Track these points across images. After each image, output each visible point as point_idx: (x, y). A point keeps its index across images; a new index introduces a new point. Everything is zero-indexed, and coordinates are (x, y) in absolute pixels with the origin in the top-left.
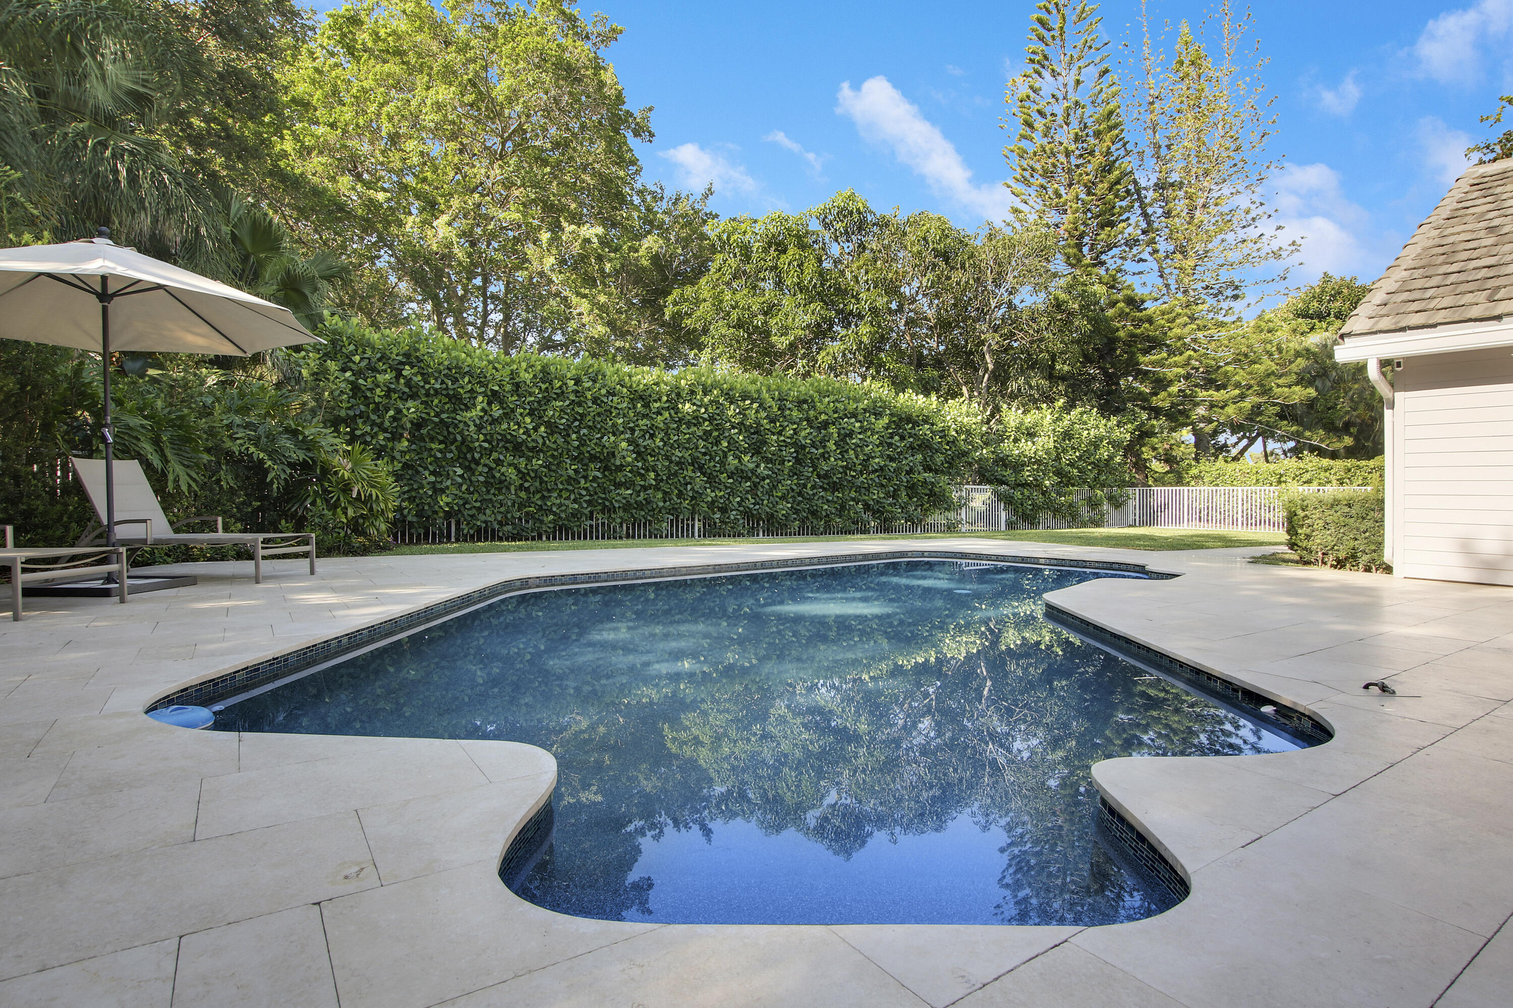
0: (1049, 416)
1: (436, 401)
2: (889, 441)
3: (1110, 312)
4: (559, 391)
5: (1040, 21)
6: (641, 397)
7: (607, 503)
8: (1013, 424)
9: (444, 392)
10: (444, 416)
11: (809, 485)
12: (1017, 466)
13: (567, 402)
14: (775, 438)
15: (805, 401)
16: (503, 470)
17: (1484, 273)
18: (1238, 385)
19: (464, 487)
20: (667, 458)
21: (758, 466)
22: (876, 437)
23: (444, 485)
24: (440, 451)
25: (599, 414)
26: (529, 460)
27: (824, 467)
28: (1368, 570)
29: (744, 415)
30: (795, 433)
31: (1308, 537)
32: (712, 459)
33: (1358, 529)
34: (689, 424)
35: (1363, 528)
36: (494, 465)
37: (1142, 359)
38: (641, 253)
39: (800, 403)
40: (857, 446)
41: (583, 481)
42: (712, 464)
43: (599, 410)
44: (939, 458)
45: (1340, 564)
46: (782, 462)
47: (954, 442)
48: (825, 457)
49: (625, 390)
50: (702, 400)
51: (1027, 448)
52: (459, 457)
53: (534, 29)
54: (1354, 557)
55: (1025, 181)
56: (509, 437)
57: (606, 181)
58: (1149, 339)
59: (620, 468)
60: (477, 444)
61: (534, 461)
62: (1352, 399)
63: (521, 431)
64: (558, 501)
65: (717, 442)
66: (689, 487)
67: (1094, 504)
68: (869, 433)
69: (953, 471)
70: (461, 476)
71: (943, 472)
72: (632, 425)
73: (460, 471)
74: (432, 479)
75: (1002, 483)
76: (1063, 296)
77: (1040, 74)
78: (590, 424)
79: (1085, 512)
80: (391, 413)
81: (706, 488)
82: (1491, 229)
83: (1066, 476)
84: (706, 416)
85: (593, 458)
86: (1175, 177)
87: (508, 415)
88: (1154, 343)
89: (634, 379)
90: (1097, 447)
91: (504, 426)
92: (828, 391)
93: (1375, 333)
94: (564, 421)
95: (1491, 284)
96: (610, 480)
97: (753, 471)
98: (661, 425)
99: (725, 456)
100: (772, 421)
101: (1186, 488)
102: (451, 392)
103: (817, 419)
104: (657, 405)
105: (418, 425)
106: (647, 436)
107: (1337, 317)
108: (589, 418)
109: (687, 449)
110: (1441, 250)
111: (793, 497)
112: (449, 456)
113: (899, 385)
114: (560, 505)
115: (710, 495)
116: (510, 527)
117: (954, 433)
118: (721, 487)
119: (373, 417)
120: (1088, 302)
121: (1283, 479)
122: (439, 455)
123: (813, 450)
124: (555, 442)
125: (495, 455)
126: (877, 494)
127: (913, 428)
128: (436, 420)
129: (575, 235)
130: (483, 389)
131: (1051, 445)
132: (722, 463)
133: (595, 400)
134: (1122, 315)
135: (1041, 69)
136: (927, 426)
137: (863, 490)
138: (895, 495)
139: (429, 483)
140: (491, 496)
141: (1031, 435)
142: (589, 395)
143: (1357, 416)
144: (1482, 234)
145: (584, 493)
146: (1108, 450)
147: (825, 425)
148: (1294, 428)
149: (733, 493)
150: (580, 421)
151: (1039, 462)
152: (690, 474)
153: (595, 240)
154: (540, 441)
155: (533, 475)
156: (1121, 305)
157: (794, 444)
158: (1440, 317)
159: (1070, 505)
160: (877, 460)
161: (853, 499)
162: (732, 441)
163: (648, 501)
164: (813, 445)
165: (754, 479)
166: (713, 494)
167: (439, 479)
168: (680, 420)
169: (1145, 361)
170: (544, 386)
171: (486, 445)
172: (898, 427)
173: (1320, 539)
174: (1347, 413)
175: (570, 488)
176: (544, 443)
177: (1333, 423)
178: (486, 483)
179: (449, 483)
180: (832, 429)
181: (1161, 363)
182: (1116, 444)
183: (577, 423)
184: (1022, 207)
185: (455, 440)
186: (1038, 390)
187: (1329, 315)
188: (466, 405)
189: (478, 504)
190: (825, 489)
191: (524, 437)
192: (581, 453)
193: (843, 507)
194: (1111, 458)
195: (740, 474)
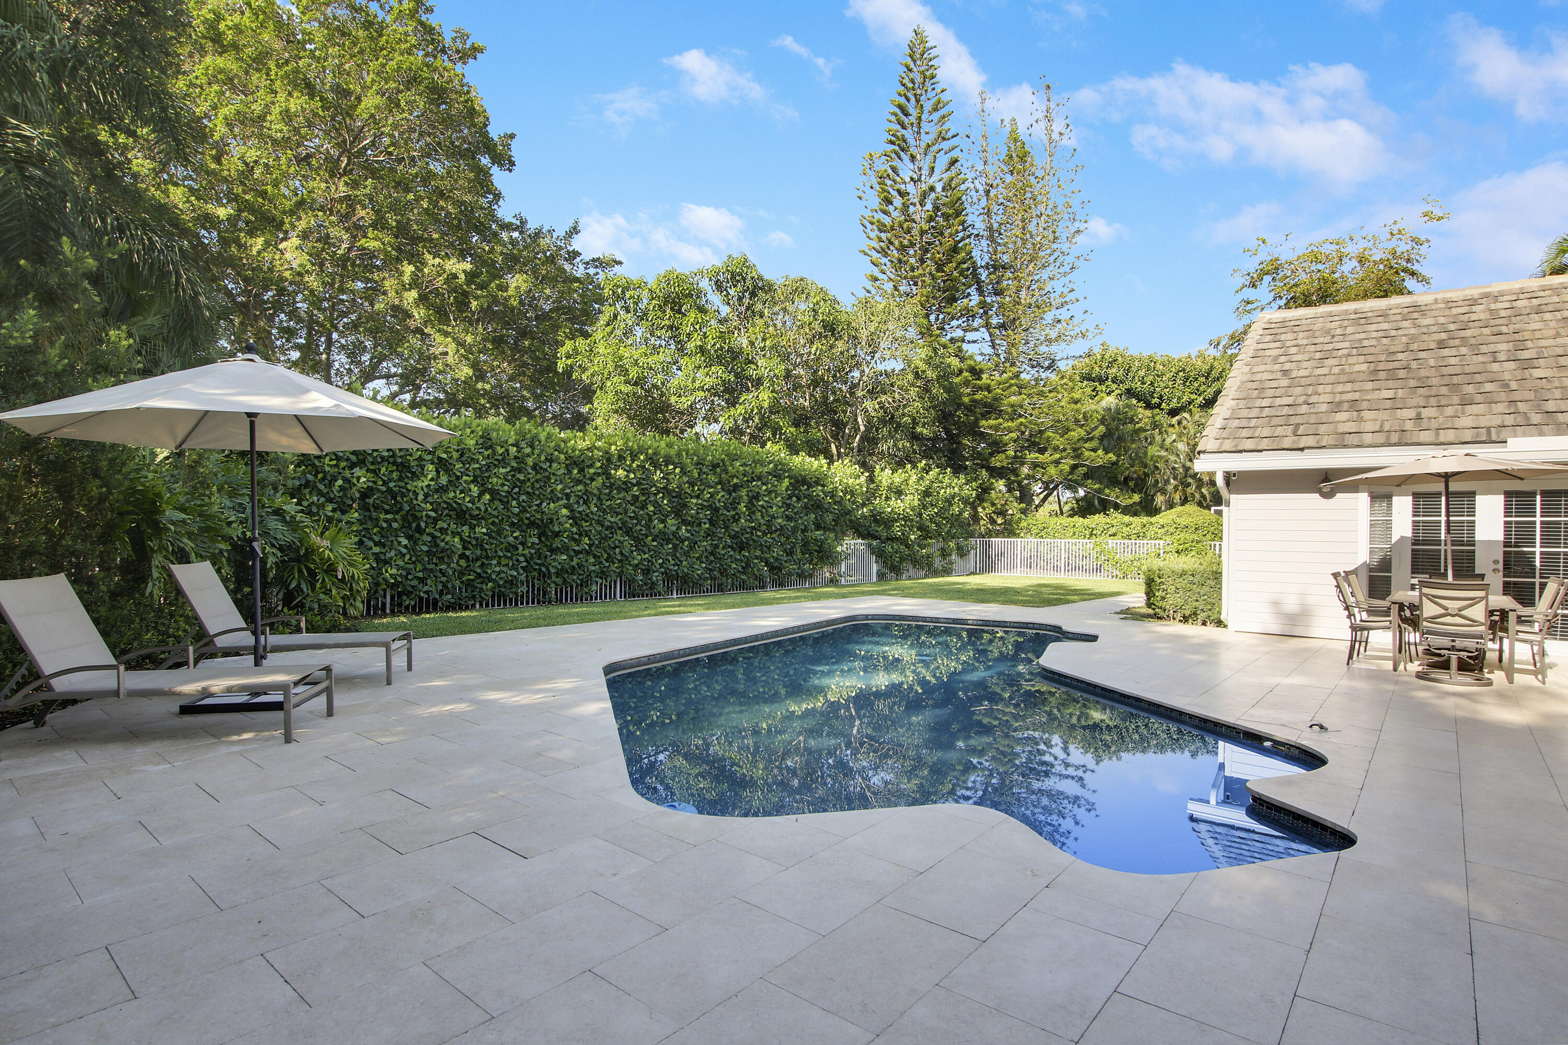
0: (915, 477)
1: (383, 470)
2: (788, 502)
3: (957, 380)
4: (500, 458)
5: (900, 107)
6: (575, 463)
7: (544, 569)
8: (885, 483)
9: (391, 460)
10: (391, 485)
11: (721, 546)
12: (888, 522)
13: (509, 469)
14: (694, 501)
15: (718, 465)
16: (448, 538)
17: (1286, 410)
18: (1056, 449)
19: (407, 557)
20: (599, 523)
21: (679, 528)
22: (779, 499)
23: (388, 555)
24: (386, 521)
25: (537, 481)
26: (472, 528)
27: (736, 528)
28: (1204, 623)
29: (668, 479)
30: (711, 497)
31: (1163, 598)
32: (639, 523)
33: (1199, 593)
34: (619, 489)
35: (1202, 592)
36: (438, 534)
37: (983, 423)
38: (510, 293)
39: (714, 466)
40: (763, 507)
41: (521, 548)
42: (639, 527)
43: (539, 476)
44: (829, 518)
45: (1185, 619)
46: (699, 525)
47: (839, 503)
48: (736, 519)
49: (562, 456)
50: (630, 466)
51: (899, 506)
52: (403, 527)
53: (403, 46)
54: (1195, 614)
55: (884, 252)
56: (455, 506)
57: (467, 210)
58: (986, 405)
59: (557, 534)
60: (424, 513)
61: (477, 530)
62: (1130, 457)
63: (468, 499)
64: (498, 569)
65: (643, 507)
66: (617, 550)
67: (944, 554)
68: (773, 495)
69: (838, 529)
70: (406, 547)
71: (829, 529)
72: (568, 491)
73: (405, 542)
74: (376, 550)
75: (875, 537)
76: (922, 366)
77: (900, 158)
78: (530, 490)
79: (938, 563)
80: (340, 482)
81: (632, 552)
82: (1285, 373)
83: (926, 530)
84: (634, 481)
85: (532, 524)
86: (1006, 258)
87: (454, 482)
88: (992, 409)
89: (569, 445)
90: (951, 505)
91: (452, 495)
92: (736, 454)
93: (1222, 452)
94: (506, 488)
95: (1294, 420)
96: (546, 546)
97: (674, 534)
98: (595, 491)
99: (650, 520)
100: (692, 484)
101: (1019, 540)
102: (399, 460)
103: (729, 482)
104: (592, 471)
105: (365, 494)
106: (581, 502)
107: (1113, 382)
108: (528, 484)
109: (617, 513)
110: (1254, 385)
111: (706, 557)
112: (395, 525)
113: (793, 449)
114: (499, 573)
115: (637, 558)
116: (450, 596)
117: (841, 494)
118: (646, 550)
119: (322, 487)
120: (945, 375)
121: (1094, 532)
122: (385, 525)
123: (725, 512)
124: (495, 509)
125: (441, 524)
126: (777, 552)
127: (808, 489)
128: (384, 489)
129: (441, 270)
130: (430, 457)
131: (916, 503)
132: (648, 526)
133: (534, 467)
134: (966, 383)
135: (902, 153)
136: (820, 488)
137: (765, 549)
138: (790, 553)
139: (373, 554)
140: (433, 566)
141: (899, 493)
142: (530, 461)
143: (1135, 472)
144: (1279, 375)
145: (522, 559)
146: (959, 506)
147: (736, 488)
148: (1097, 486)
149: (657, 555)
150: (520, 488)
151: (906, 519)
152: (619, 537)
153: (462, 276)
154: (483, 509)
155: (474, 542)
156: (966, 374)
157: (710, 507)
158: (1264, 444)
159: (928, 557)
160: (780, 521)
161: (757, 558)
162: (657, 505)
163: (580, 566)
164: (725, 508)
165: (675, 541)
166: (639, 557)
167: (384, 551)
168: (612, 485)
169: (986, 425)
170: (486, 453)
171: (433, 514)
172: (795, 488)
173: (1172, 601)
174: (1127, 469)
175: (509, 555)
176: (486, 510)
177: (1116, 477)
178: (428, 553)
179: (393, 553)
180: (743, 493)
181: (996, 428)
182: (965, 501)
183: (516, 490)
184: (881, 276)
185: (401, 509)
186: (904, 452)
187: (1107, 379)
188: (414, 473)
189: (421, 575)
190: (733, 548)
191: (470, 505)
192: (521, 520)
193: (748, 565)
194: (961, 513)
195: (664, 538)
